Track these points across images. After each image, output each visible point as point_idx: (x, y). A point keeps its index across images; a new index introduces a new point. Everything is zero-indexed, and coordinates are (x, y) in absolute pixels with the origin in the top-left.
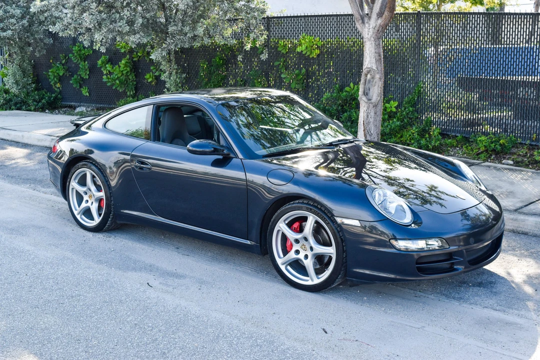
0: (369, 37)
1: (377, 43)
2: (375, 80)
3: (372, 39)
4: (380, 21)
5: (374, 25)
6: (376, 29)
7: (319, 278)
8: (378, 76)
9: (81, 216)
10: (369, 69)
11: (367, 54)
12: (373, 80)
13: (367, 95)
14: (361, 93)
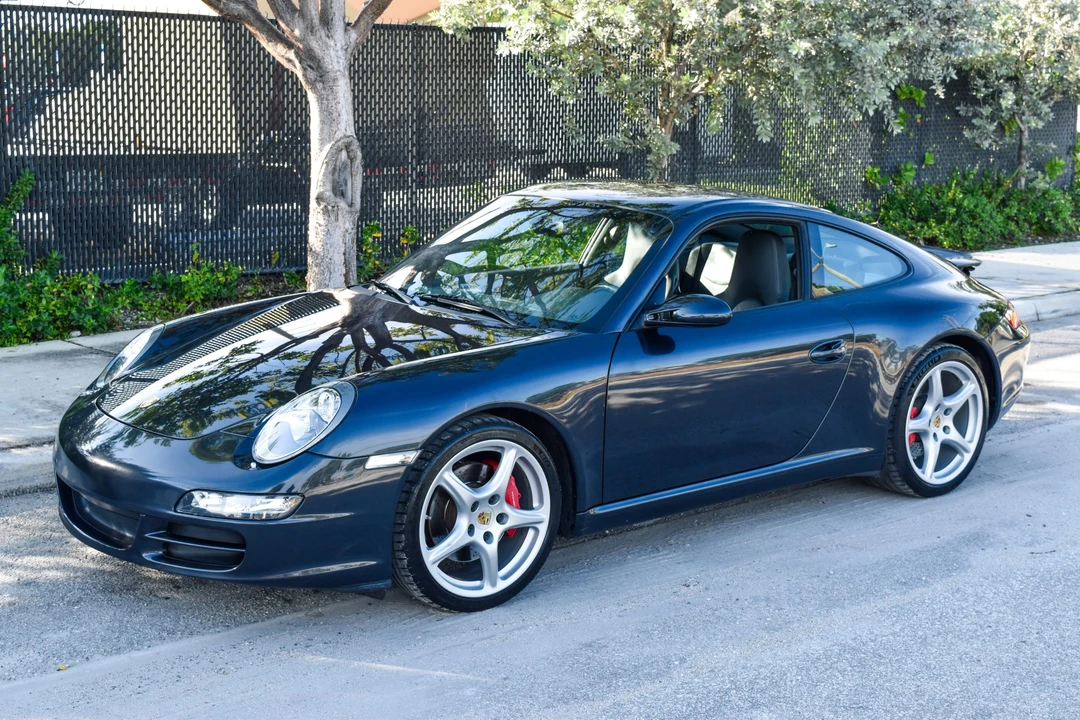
0: (341, 69)
2: (354, 164)
3: (346, 73)
4: (353, 35)
6: (350, 50)
11: (340, 107)
12: (352, 162)
13: (343, 195)
14: (329, 194)
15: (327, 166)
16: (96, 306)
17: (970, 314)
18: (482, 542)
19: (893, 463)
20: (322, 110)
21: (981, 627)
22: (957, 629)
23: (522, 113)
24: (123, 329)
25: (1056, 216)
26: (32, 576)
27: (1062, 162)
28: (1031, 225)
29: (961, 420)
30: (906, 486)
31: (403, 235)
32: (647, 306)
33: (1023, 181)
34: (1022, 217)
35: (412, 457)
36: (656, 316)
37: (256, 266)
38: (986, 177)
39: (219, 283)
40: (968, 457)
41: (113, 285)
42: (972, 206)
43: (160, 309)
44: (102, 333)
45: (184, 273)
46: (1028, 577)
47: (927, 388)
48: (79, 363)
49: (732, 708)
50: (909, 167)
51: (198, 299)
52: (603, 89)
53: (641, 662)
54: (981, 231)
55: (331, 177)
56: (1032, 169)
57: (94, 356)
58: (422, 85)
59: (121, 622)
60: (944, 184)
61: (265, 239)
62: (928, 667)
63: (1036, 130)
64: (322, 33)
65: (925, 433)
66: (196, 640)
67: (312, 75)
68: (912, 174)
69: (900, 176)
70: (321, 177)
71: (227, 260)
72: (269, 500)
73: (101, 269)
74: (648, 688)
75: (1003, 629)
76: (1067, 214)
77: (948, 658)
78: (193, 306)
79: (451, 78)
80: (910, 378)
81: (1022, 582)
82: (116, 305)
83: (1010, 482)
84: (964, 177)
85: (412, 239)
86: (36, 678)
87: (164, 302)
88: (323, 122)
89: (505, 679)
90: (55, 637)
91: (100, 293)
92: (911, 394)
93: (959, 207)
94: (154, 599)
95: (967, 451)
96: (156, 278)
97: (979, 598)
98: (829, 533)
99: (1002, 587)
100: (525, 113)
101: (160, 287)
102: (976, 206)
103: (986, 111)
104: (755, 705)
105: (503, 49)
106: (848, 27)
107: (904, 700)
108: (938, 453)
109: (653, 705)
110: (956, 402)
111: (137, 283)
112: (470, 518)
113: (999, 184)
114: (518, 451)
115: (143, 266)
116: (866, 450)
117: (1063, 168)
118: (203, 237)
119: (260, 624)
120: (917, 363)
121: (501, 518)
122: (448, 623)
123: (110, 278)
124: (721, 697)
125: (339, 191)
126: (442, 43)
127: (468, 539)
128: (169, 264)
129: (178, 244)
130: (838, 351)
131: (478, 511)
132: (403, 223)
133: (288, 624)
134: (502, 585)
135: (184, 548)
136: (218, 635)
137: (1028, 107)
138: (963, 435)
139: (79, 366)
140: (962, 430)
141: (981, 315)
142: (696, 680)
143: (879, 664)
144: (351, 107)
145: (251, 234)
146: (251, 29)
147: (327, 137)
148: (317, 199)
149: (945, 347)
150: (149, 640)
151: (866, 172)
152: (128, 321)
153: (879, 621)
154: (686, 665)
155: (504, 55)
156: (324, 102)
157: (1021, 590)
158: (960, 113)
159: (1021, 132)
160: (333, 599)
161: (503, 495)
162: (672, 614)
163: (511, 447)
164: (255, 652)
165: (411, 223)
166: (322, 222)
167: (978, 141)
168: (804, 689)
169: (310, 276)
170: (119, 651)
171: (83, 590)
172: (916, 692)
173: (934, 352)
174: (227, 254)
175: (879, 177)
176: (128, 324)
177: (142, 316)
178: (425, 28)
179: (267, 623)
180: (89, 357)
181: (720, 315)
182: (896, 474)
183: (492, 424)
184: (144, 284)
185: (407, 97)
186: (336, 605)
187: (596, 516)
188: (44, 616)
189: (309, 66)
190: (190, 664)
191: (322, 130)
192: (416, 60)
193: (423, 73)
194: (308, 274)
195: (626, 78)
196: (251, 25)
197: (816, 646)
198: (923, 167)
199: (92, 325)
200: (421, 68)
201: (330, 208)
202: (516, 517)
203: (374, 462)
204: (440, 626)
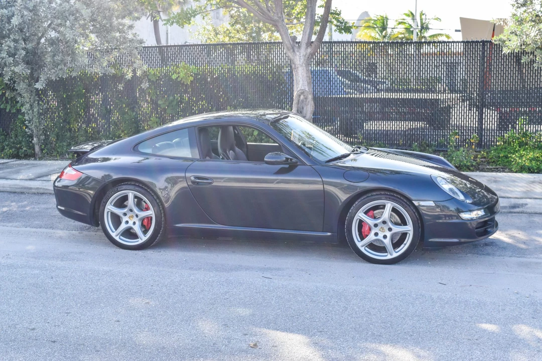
0: (301, 63)
1: (307, 69)
2: (308, 100)
3: (304, 65)
4: (309, 50)
5: (304, 53)
6: (307, 56)
7: (397, 252)
8: (310, 97)
9: (120, 237)
10: (302, 91)
11: (299, 78)
12: (306, 100)
55: (296, 105)
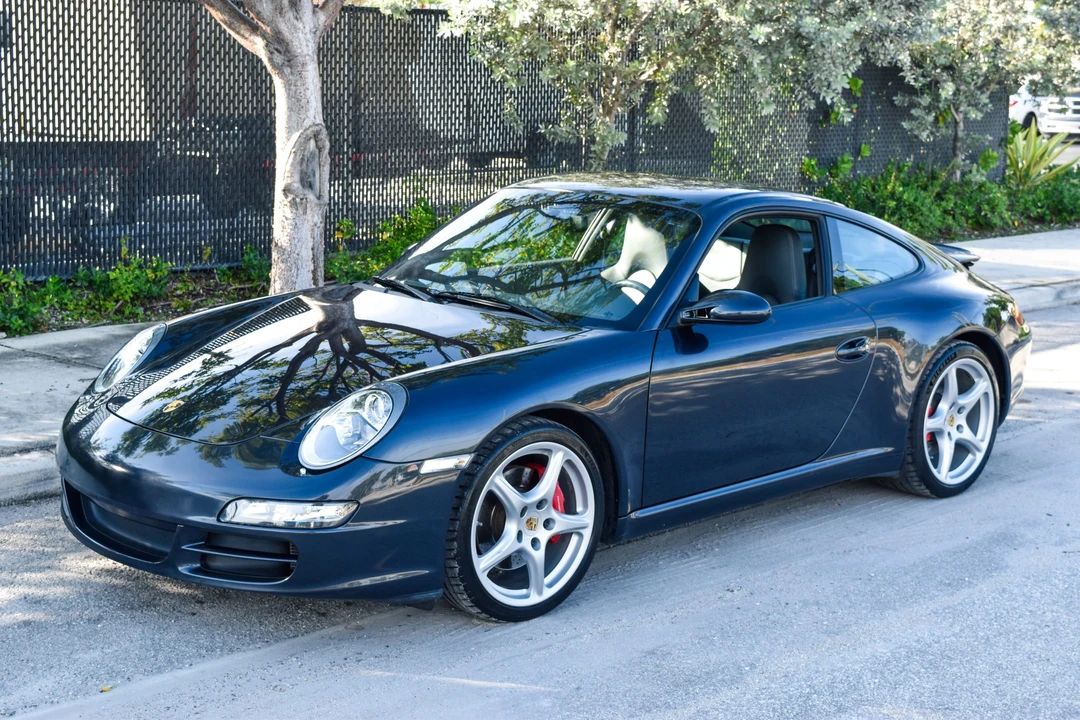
4: (322, 17)
5: (313, 26)
10: (318, 128)
11: (308, 93)
12: (320, 152)
13: (311, 186)
14: (297, 185)
15: (295, 155)
16: (22, 305)
17: (976, 310)
18: (529, 548)
19: (911, 463)
20: (289, 97)
21: (1040, 627)
22: (1016, 629)
23: (460, 100)
24: (49, 330)
25: (993, 210)
26: (39, 592)
27: (995, 154)
28: (968, 218)
29: (973, 419)
30: (923, 487)
31: (338, 229)
32: (682, 303)
33: (958, 173)
34: (958, 211)
35: (465, 460)
36: (691, 313)
37: (185, 261)
38: (921, 170)
39: (148, 281)
40: (980, 457)
41: (35, 282)
42: (912, 200)
43: (86, 308)
44: (28, 334)
45: (110, 270)
46: (1069, 577)
47: (943, 385)
48: (18, 366)
49: (819, 712)
50: (846, 159)
51: (127, 298)
52: (546, 75)
53: (711, 668)
54: (921, 225)
55: (299, 168)
56: (968, 162)
57: (31, 359)
58: (359, 70)
59: (153, 639)
60: (879, 177)
61: (196, 233)
62: (1000, 667)
63: (975, 121)
64: (290, 15)
65: (940, 432)
66: (238, 657)
67: (278, 59)
68: (848, 166)
69: (837, 168)
70: (288, 168)
71: (156, 256)
72: (319, 508)
73: (23, 265)
74: (727, 695)
75: (1062, 628)
76: (1002, 209)
77: (1017, 658)
78: (121, 305)
79: (388, 63)
80: (928, 376)
81: (1065, 582)
82: (44, 304)
83: (1019, 482)
84: (900, 170)
85: (348, 233)
86: (80, 700)
87: (91, 301)
88: (290, 109)
89: (578, 689)
90: (87, 657)
91: (24, 291)
92: (929, 392)
93: (899, 200)
94: (179, 614)
95: (979, 450)
96: (81, 275)
97: (1029, 599)
98: (856, 535)
99: (1047, 587)
100: (463, 100)
101: (86, 284)
102: (916, 200)
103: (926, 100)
104: (841, 709)
105: (444, 30)
106: (808, 12)
107: (988, 700)
108: (952, 451)
109: (738, 710)
110: (968, 400)
111: (61, 281)
112: (519, 523)
113: (933, 177)
114: (566, 454)
115: (67, 262)
116: (890, 449)
117: (996, 159)
118: (130, 231)
119: (300, 639)
120: (934, 361)
121: (547, 524)
122: (498, 634)
123: (33, 275)
124: (804, 702)
125: (307, 182)
126: (378, 25)
127: (518, 546)
128: (94, 260)
129: (104, 238)
130: (862, 349)
131: (526, 516)
132: (338, 216)
133: (330, 638)
134: (548, 593)
135: (222, 560)
136: (260, 652)
137: (966, 97)
138: (975, 434)
139: (17, 370)
140: (974, 428)
141: (988, 310)
142: (773, 685)
143: (951, 666)
144: (320, 93)
145: (181, 228)
146: (211, 10)
147: (295, 125)
148: (284, 190)
149: (960, 345)
150: (188, 658)
151: (803, 164)
152: (53, 321)
153: (936, 623)
154: (758, 670)
155: (445, 37)
156: (293, 88)
157: (1066, 589)
158: (896, 103)
159: (956, 123)
160: (369, 611)
161: (550, 500)
162: (726, 620)
163: (559, 450)
164: (306, 668)
165: (347, 216)
166: (289, 215)
167: (916, 133)
168: (885, 692)
169: (274, 273)
170: (160, 670)
171: (100, 607)
172: (997, 692)
173: (950, 349)
174: (155, 250)
175: (816, 169)
176: (53, 324)
177: (68, 316)
178: (362, 10)
179: (307, 638)
180: (26, 360)
181: (759, 312)
182: (914, 474)
183: (541, 426)
184: (69, 281)
185: (343, 82)
186: (373, 618)
187: (638, 520)
188: (67, 636)
189: (277, 50)
190: (241, 682)
191: (289, 117)
192: (352, 43)
193: (359, 57)
194: (273, 271)
195: (571, 63)
196: (212, 6)
197: (882, 649)
198: (859, 159)
199: (20, 326)
200: (357, 51)
201: (298, 200)
202: (562, 523)
203: (429, 467)
204: (491, 637)
